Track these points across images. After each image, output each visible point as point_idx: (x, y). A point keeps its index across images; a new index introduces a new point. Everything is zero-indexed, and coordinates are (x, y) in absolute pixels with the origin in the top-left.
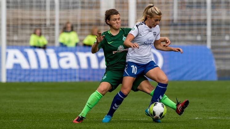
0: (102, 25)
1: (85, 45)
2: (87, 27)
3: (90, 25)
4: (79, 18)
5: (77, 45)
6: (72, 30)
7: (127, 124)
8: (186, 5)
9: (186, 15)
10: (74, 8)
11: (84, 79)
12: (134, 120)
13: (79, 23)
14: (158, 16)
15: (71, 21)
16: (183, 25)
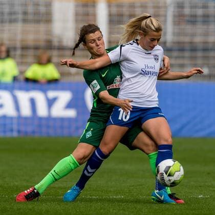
0: (54, 49)
1: (27, 80)
2: (31, 52)
3: (36, 48)
4: (19, 37)
5: (15, 79)
6: (8, 55)
7: (92, 204)
8: (187, 18)
9: (185, 35)
10: (11, 21)
11: (26, 133)
12: (104, 197)
13: (18, 45)
14: (155, 33)
15: (6, 42)
16: (182, 50)
